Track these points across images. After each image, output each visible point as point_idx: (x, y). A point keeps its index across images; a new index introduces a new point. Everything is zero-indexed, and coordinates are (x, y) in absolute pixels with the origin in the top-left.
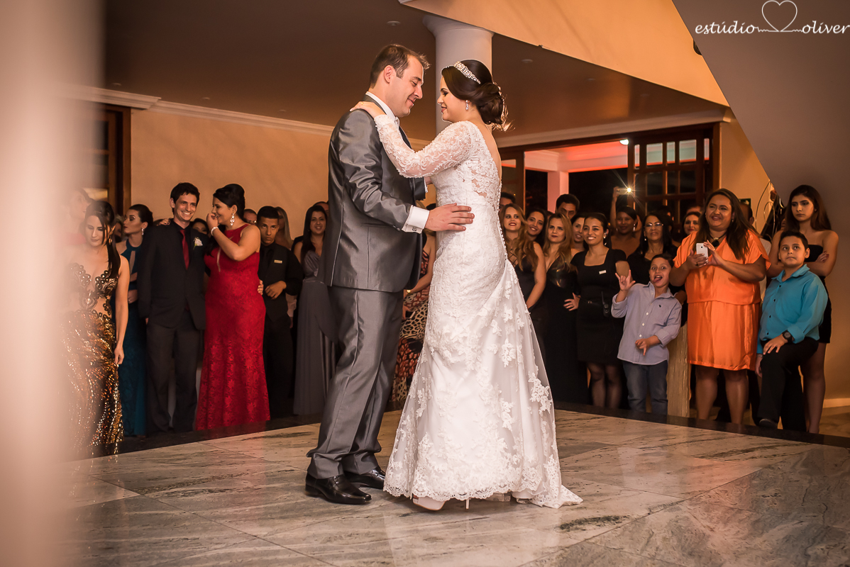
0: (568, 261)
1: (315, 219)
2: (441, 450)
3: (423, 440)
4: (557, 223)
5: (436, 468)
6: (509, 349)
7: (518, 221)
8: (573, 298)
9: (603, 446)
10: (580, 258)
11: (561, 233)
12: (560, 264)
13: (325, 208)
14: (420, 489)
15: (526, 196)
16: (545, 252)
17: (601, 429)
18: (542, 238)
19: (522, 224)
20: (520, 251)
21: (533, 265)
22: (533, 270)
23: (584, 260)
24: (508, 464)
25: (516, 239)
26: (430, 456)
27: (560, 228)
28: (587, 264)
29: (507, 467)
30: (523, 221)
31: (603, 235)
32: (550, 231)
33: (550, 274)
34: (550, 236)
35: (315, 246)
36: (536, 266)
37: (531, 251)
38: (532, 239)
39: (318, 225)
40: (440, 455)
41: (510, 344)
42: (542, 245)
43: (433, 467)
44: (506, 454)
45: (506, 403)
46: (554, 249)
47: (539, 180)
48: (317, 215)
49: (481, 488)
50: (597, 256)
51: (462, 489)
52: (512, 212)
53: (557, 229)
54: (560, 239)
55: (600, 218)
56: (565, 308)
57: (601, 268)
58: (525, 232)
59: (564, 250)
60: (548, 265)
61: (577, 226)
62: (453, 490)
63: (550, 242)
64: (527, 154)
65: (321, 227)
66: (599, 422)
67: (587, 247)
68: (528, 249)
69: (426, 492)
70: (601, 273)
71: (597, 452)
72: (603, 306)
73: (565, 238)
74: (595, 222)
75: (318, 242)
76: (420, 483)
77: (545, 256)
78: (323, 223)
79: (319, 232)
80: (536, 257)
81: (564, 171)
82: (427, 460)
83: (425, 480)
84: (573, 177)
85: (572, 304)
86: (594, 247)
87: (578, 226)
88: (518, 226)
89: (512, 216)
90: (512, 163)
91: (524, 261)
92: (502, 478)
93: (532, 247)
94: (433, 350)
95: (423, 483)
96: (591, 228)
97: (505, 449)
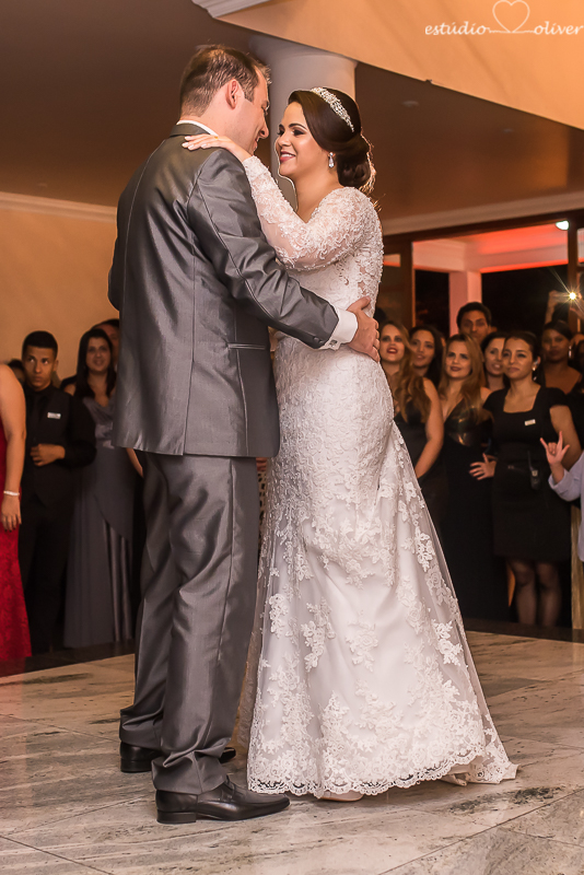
0: (477, 406)
1: (93, 349)
2: (363, 717)
3: (330, 704)
4: (459, 348)
5: (360, 746)
6: (425, 542)
7: (400, 346)
8: (483, 460)
9: (529, 684)
10: (496, 400)
11: (464, 364)
12: (465, 410)
13: (109, 331)
14: (339, 782)
15: (418, 309)
16: (442, 393)
17: (526, 658)
18: (436, 371)
19: (407, 351)
20: (403, 393)
21: (423, 413)
22: (423, 421)
23: (502, 402)
24: (466, 717)
25: (397, 373)
26: (348, 727)
27: (463, 356)
28: (507, 409)
29: (466, 723)
30: (409, 346)
31: (531, 365)
32: (449, 362)
33: (449, 426)
34: (448, 369)
35: (95, 390)
36: (428, 413)
37: (420, 391)
38: (421, 373)
39: (99, 360)
40: (363, 725)
41: (423, 535)
42: (436, 383)
43: (356, 745)
44: (459, 703)
45: (441, 626)
46: (455, 389)
47: (435, 285)
48: (96, 343)
49: (433, 763)
50: (523, 398)
51: (404, 770)
52: (392, 332)
53: (459, 357)
54: (464, 373)
55: (527, 339)
56: (470, 476)
57: (528, 416)
58: (411, 364)
59: (470, 391)
60: (446, 412)
61: (492, 352)
62: (391, 774)
63: (449, 378)
64: (416, 246)
65: (102, 362)
66: (525, 647)
67: (508, 383)
68: (415, 388)
69: (349, 785)
70: (527, 423)
71: (520, 692)
72: (530, 473)
73: (471, 372)
74: (519, 345)
75: (99, 384)
76: (336, 772)
77: (440, 398)
78: (106, 356)
79: (99, 369)
80: (427, 401)
81: (474, 271)
82: (344, 735)
83: (343, 766)
84: (487, 279)
85: (484, 469)
86: (517, 383)
87: (494, 352)
88: (401, 353)
89: (392, 337)
90: (395, 260)
91: (409, 406)
92: (462, 742)
93: (421, 386)
94: (326, 561)
95: (342, 771)
96: (514, 353)
97: (455, 696)
